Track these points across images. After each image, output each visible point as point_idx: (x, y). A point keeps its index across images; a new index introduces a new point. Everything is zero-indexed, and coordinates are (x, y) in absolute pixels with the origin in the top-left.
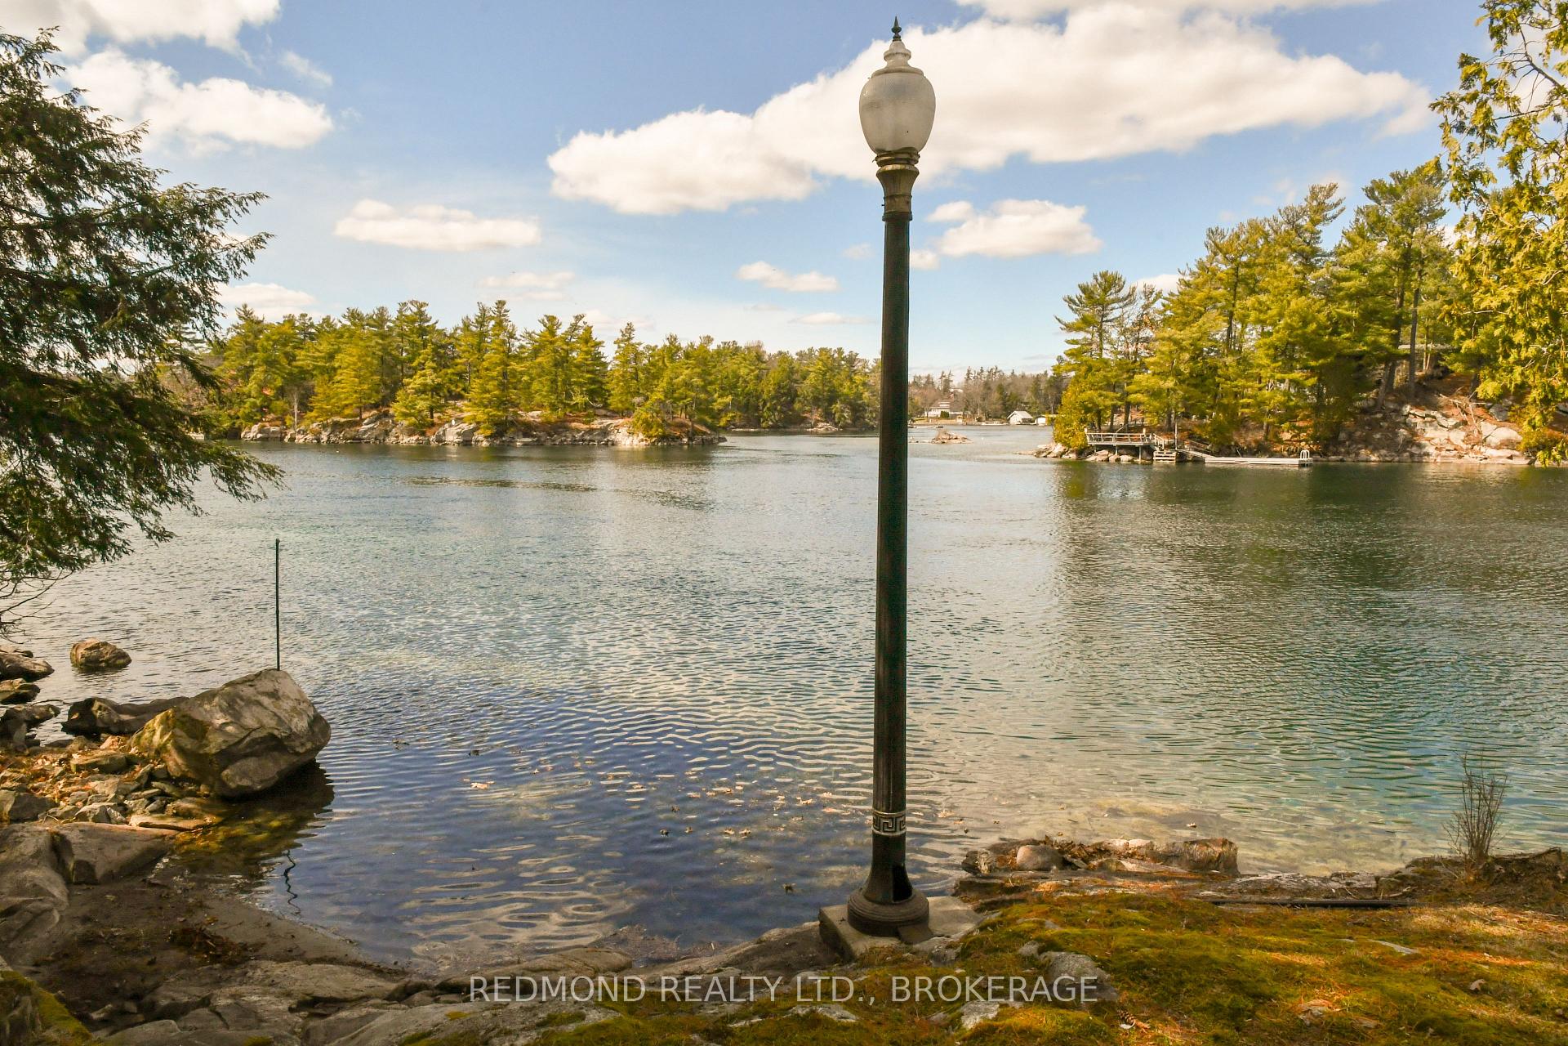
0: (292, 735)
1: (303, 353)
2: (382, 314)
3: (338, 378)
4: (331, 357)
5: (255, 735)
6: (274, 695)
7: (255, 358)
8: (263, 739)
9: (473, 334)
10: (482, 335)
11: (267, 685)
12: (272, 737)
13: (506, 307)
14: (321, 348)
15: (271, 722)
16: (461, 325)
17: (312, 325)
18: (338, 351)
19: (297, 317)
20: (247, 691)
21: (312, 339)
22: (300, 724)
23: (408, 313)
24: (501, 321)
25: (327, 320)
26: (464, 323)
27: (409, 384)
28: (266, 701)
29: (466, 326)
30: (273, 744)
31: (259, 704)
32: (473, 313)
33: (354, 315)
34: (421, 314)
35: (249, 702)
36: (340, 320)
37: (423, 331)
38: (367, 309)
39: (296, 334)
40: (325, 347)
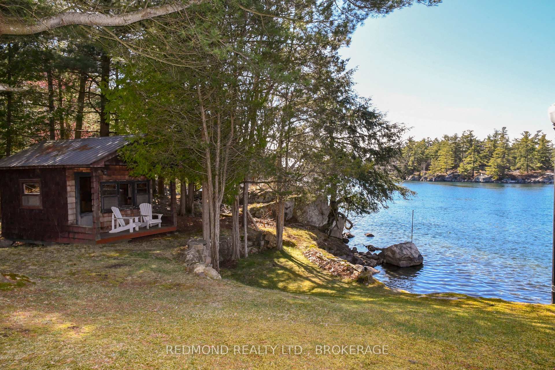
0: (414, 258)
1: (428, 150)
2: (456, 136)
3: (439, 159)
4: (437, 152)
5: (406, 256)
6: (410, 248)
7: (412, 153)
8: (407, 258)
9: (492, 141)
10: (495, 141)
11: (408, 245)
12: (410, 257)
13: (506, 129)
14: (434, 149)
15: (409, 254)
16: (487, 138)
17: (431, 141)
18: (439, 149)
19: (426, 138)
20: (404, 246)
21: (431, 146)
22: (417, 256)
23: (466, 134)
24: (504, 135)
25: (436, 139)
26: (488, 137)
27: (465, 160)
28: (408, 249)
29: (489, 138)
30: (410, 259)
31: (407, 249)
32: (492, 133)
33: (446, 137)
34: (471, 134)
35: (405, 248)
36: (441, 139)
37: (471, 140)
38: (451, 135)
39: (425, 144)
40: (435, 148)
